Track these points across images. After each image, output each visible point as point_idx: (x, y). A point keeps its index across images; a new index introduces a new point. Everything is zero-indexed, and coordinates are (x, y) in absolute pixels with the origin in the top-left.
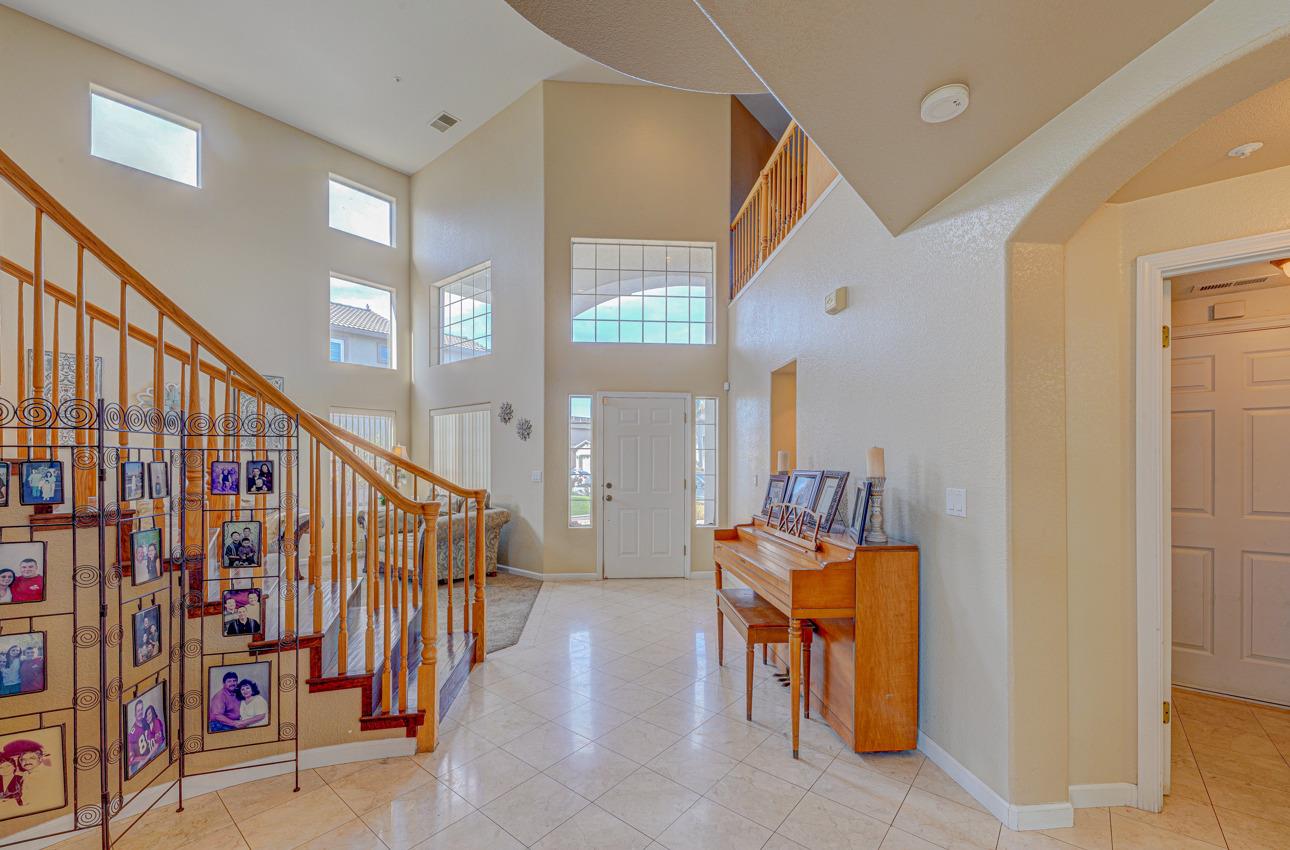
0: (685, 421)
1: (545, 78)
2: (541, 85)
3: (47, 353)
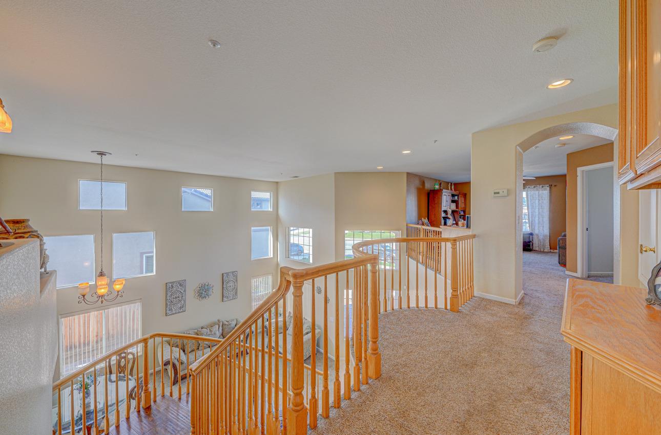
3: (171, 283)
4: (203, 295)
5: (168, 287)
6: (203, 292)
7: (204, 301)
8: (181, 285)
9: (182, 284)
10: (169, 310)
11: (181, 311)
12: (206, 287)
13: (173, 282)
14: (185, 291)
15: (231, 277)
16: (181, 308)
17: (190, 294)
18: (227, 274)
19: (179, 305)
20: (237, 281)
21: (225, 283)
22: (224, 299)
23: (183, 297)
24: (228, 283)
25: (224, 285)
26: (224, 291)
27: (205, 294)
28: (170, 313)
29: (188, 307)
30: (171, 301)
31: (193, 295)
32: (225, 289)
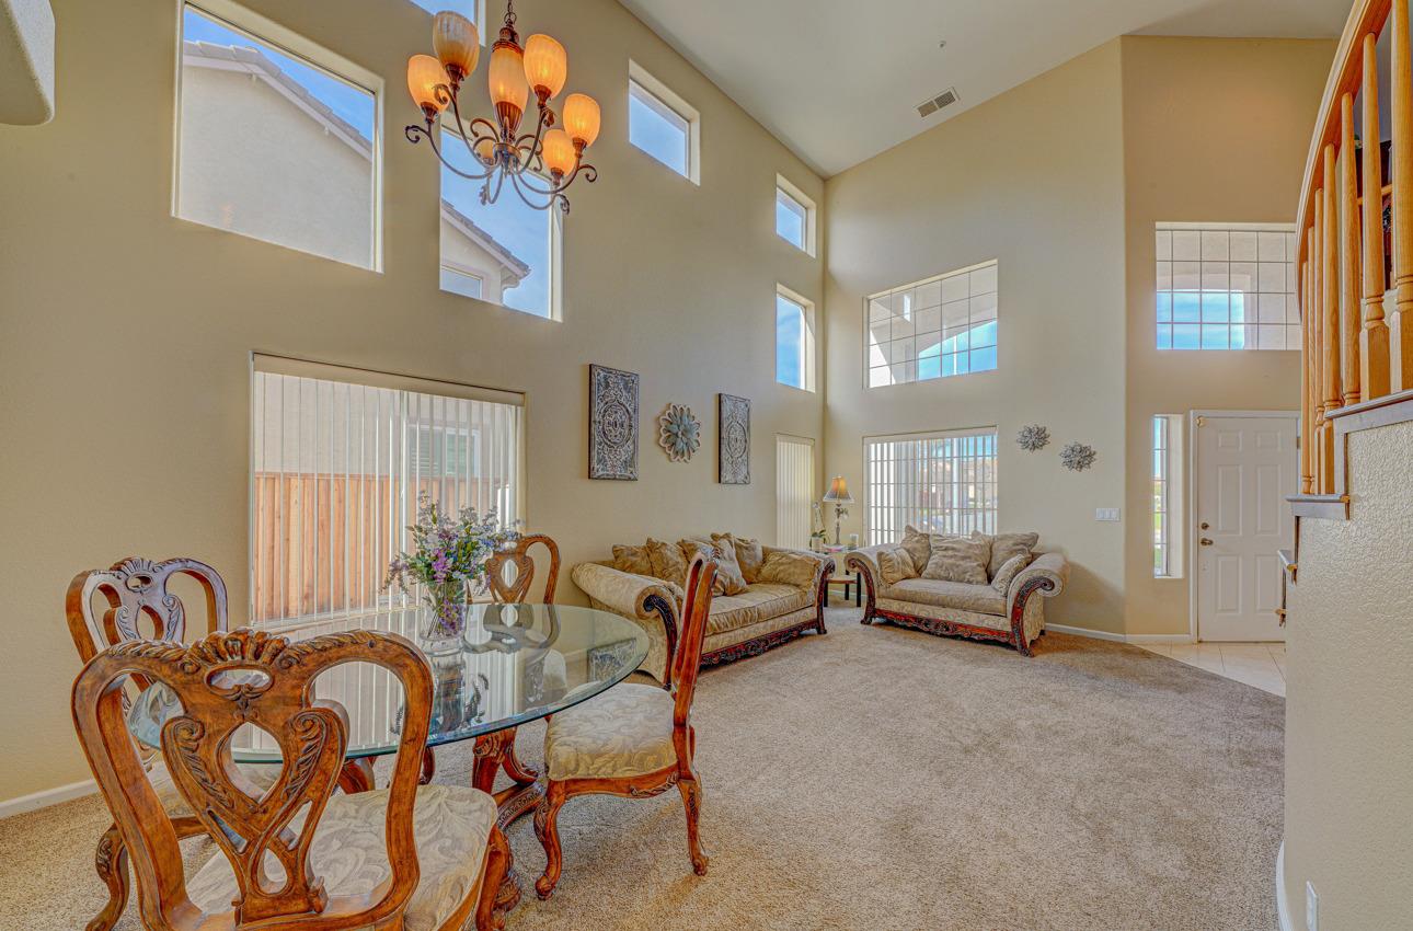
0: (1298, 446)
1: (1123, 33)
2: (1119, 40)
3: (603, 369)
4: (680, 445)
5: (595, 381)
6: (678, 432)
7: (680, 464)
8: (627, 387)
9: (630, 383)
10: (599, 461)
11: (628, 474)
12: (685, 421)
13: (609, 370)
14: (636, 411)
15: (736, 411)
16: (626, 464)
17: (648, 428)
18: (730, 398)
19: (623, 454)
20: (748, 428)
21: (724, 425)
22: (723, 474)
23: (633, 432)
24: (730, 426)
25: (723, 431)
26: (723, 448)
27: (684, 440)
28: (601, 473)
29: (642, 468)
30: (604, 433)
31: (654, 436)
32: (724, 442)
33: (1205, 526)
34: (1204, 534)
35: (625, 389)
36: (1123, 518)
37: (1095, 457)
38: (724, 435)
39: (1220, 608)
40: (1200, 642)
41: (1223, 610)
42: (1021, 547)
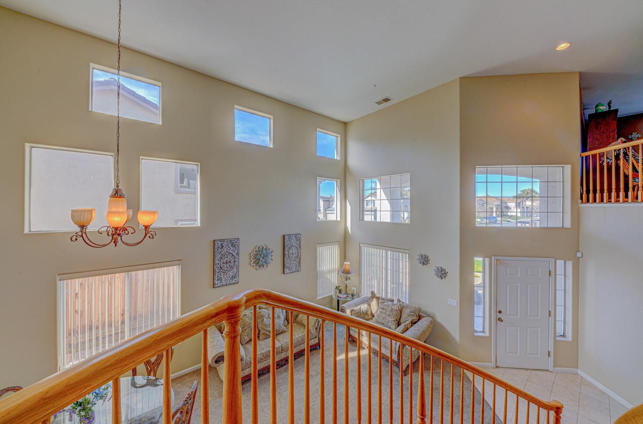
0: (550, 275)
1: (460, 76)
2: (458, 80)
3: (220, 240)
4: (261, 263)
5: (216, 247)
6: (260, 258)
7: (262, 271)
8: (233, 245)
9: (234, 243)
10: (218, 280)
11: (234, 281)
12: (264, 252)
13: (223, 240)
14: (238, 254)
15: (294, 241)
16: (233, 278)
17: (244, 259)
18: (290, 236)
19: (231, 274)
20: (300, 247)
21: (286, 248)
22: (286, 270)
23: (236, 263)
24: (289, 248)
25: (286, 251)
26: (285, 259)
27: (264, 260)
28: (219, 284)
29: (242, 277)
30: (221, 267)
31: (248, 261)
32: (286, 256)
33: (500, 312)
34: (499, 316)
35: (232, 246)
36: (459, 305)
37: (448, 274)
38: (286, 253)
39: (508, 352)
40: (497, 367)
41: (508, 353)
42: (413, 313)
